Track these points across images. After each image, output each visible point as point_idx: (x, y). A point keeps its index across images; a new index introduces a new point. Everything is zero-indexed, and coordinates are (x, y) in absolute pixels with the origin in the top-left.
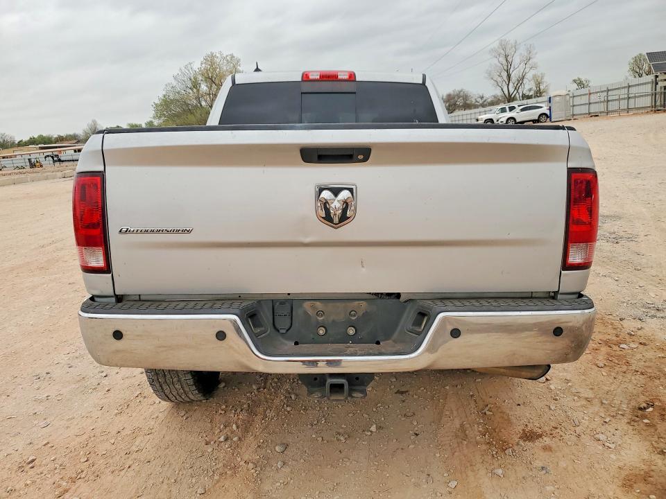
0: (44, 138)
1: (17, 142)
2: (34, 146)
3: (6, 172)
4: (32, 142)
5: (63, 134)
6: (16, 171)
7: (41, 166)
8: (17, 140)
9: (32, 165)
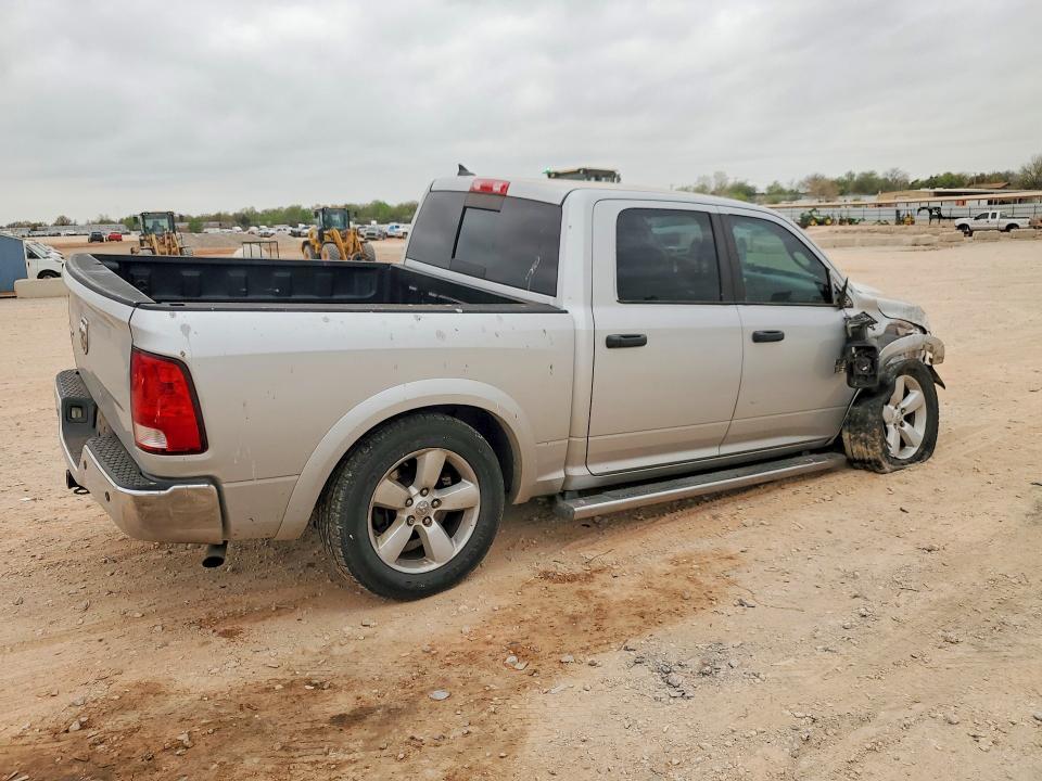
0: (952, 177)
1: (910, 182)
2: (927, 190)
3: (863, 228)
4: (932, 183)
5: (988, 172)
6: (877, 227)
7: (913, 223)
8: (911, 179)
9: (900, 221)
